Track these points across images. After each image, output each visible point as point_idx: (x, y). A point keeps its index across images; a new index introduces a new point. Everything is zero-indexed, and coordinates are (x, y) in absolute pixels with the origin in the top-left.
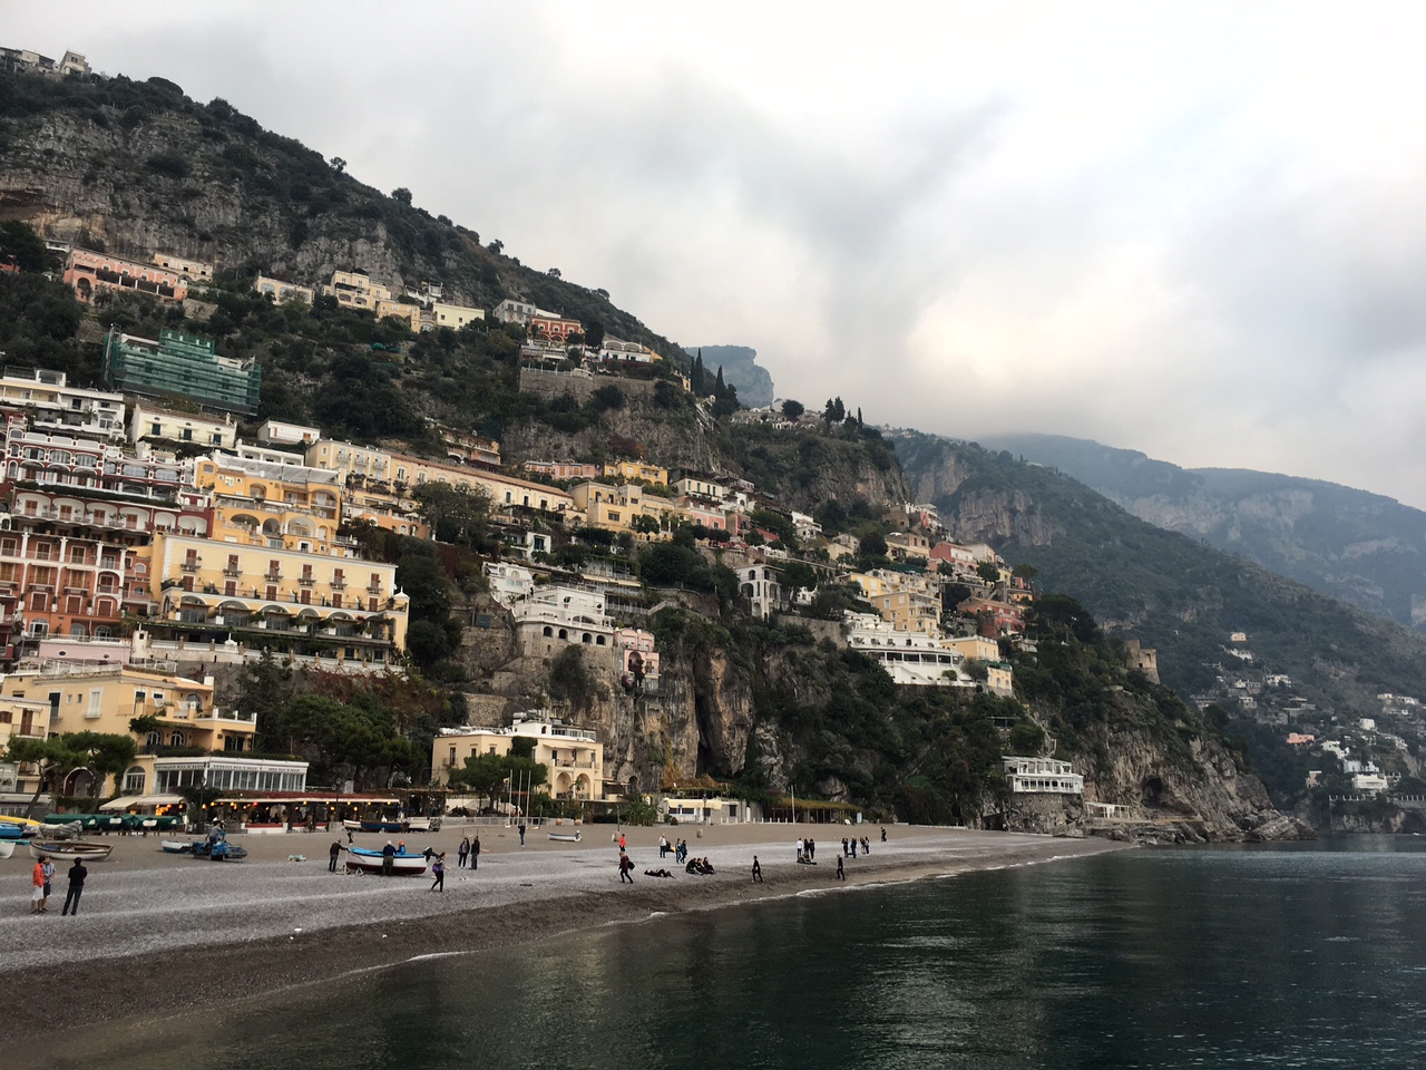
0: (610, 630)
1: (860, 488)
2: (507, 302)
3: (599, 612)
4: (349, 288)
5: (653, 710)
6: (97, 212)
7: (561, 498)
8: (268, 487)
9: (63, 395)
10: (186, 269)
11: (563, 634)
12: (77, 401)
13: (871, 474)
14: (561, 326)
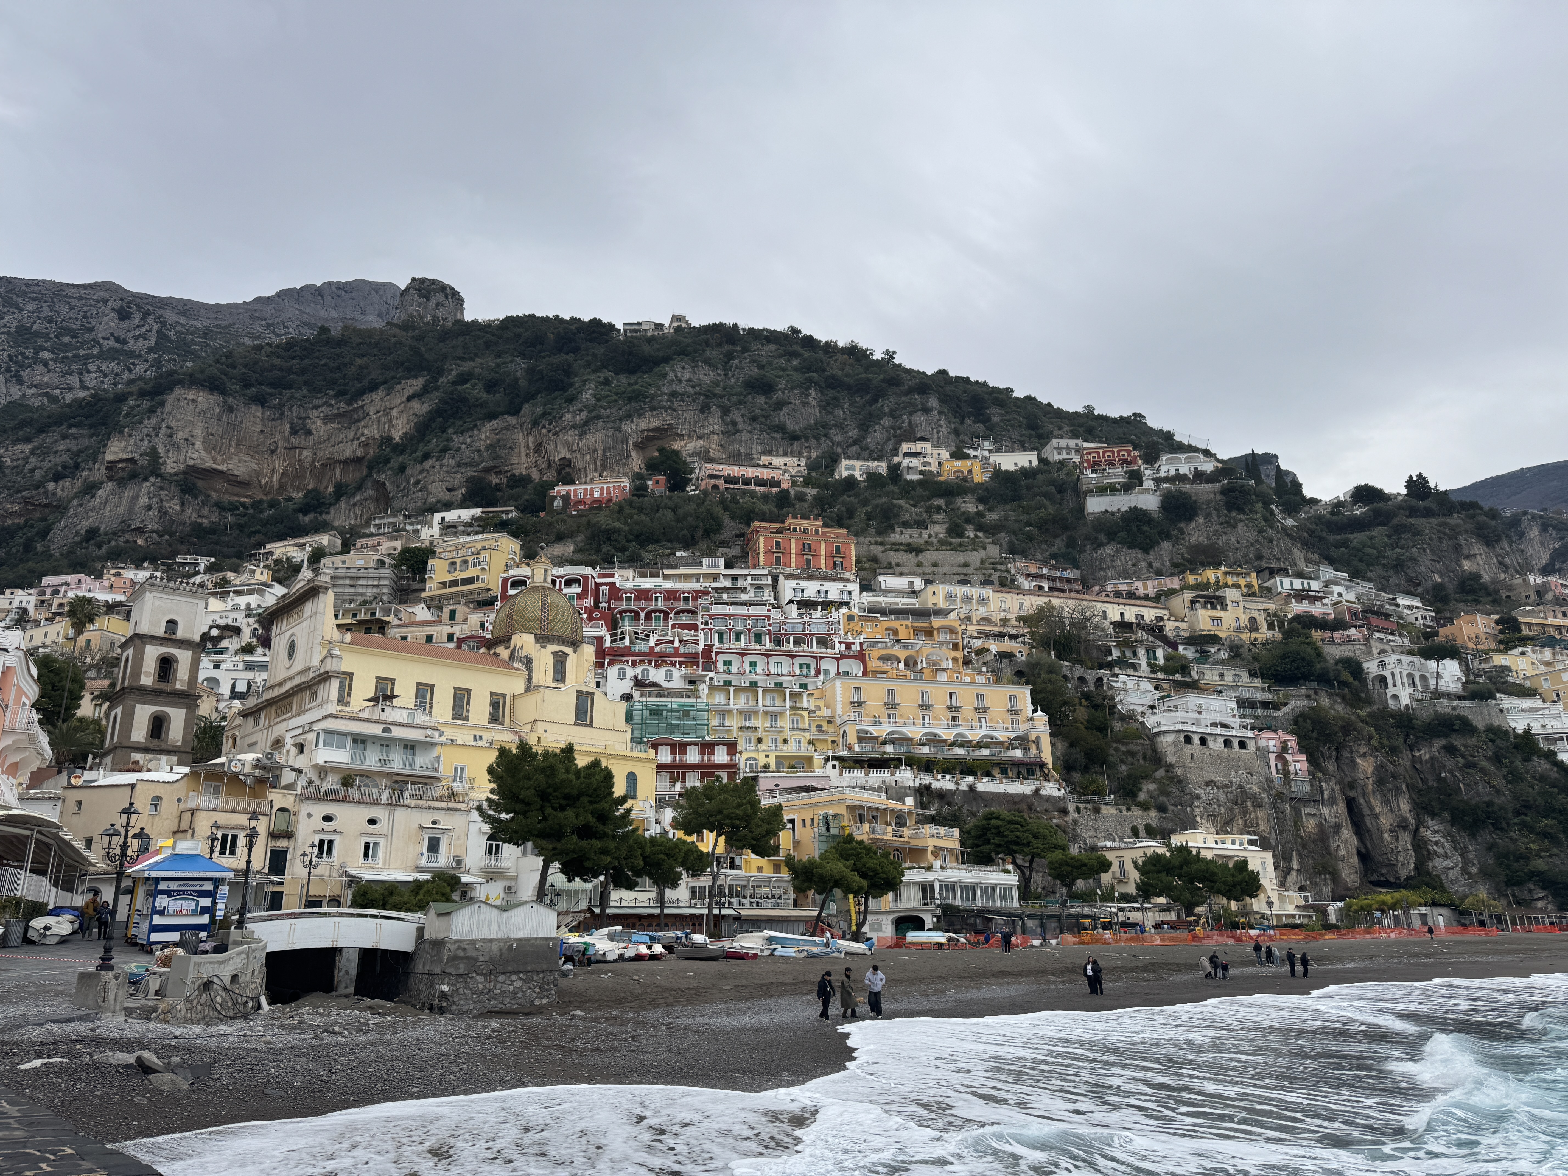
0: (1250, 734)
1: (1467, 565)
2: (1055, 442)
3: (1234, 716)
4: (915, 455)
5: (1309, 814)
6: (713, 433)
7: (1157, 611)
8: (899, 628)
9: (724, 575)
10: (785, 465)
11: (1203, 741)
12: (735, 579)
13: (1478, 549)
14: (1113, 452)
